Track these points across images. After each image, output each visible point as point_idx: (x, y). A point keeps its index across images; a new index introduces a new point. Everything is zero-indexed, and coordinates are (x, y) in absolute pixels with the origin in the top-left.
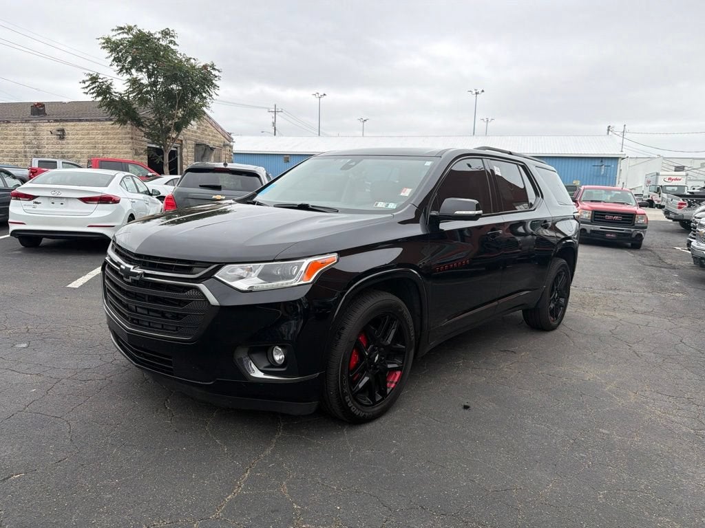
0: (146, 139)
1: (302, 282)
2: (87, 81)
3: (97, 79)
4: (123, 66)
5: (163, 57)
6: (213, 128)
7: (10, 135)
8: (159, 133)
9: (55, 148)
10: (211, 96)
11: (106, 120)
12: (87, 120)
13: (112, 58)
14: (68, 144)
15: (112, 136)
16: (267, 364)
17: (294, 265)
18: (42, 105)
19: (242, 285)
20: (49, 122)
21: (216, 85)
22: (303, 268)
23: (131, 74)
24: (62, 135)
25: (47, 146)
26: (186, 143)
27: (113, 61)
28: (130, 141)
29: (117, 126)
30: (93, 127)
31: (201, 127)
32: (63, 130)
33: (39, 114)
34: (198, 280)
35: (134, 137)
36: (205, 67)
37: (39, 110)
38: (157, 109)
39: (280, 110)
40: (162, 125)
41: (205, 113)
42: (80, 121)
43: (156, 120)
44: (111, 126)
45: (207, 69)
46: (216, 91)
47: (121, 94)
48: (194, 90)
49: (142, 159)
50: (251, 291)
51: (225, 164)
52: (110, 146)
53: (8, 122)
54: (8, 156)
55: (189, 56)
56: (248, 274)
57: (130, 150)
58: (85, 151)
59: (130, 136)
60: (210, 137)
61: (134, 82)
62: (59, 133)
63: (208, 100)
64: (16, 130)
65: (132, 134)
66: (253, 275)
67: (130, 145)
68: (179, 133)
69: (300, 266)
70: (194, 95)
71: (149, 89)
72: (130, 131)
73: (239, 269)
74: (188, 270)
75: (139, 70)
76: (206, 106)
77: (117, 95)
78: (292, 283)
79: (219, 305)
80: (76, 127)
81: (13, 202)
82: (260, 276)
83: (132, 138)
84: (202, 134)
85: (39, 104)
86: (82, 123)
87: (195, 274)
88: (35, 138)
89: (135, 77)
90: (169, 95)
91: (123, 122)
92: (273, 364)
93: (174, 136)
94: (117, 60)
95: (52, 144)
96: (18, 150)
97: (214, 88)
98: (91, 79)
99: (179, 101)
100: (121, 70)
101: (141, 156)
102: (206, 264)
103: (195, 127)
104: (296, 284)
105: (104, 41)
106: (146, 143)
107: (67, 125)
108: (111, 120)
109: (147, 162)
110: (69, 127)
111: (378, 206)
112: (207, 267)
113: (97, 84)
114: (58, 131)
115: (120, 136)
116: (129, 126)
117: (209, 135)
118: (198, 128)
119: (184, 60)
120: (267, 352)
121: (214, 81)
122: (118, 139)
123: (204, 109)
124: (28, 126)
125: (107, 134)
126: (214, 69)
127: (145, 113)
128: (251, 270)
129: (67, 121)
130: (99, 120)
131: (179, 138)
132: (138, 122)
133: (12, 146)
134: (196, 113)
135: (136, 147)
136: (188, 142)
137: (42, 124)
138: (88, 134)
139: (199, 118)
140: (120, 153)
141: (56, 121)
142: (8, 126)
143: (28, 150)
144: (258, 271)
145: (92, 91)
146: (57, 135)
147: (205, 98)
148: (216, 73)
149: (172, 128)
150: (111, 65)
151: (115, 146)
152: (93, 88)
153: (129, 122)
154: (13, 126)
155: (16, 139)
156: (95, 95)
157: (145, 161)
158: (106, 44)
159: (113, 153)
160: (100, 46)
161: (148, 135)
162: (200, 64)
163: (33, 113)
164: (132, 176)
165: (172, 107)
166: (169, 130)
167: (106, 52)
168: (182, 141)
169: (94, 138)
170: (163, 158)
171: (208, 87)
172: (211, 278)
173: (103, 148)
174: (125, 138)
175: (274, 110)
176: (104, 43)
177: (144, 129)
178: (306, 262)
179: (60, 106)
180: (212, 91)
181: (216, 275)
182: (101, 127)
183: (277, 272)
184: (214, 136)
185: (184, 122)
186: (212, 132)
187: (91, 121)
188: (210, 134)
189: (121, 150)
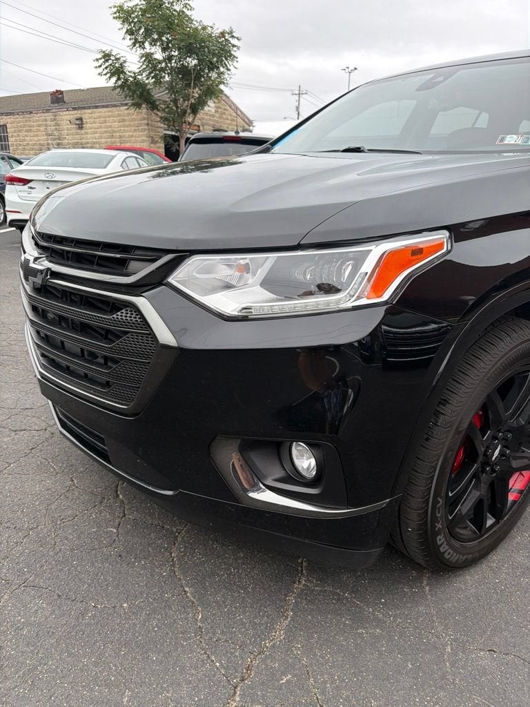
0: (162, 125)
1: (364, 301)
2: (101, 59)
3: (110, 56)
4: (136, 39)
5: (177, 26)
6: (232, 111)
7: (34, 126)
8: (175, 117)
9: (75, 139)
10: (229, 70)
11: (122, 105)
12: (103, 107)
13: (125, 30)
14: (87, 134)
15: (128, 123)
16: (280, 473)
17: (344, 259)
18: (61, 92)
19: (227, 303)
20: (68, 110)
21: (234, 56)
22: (368, 266)
23: (144, 48)
24: (80, 124)
25: (67, 137)
26: (204, 129)
27: (126, 33)
28: (146, 127)
29: (132, 111)
30: (110, 114)
31: (219, 110)
32: (81, 119)
33: (58, 103)
34: (136, 288)
35: (150, 122)
36: (223, 34)
37: (58, 98)
38: (171, 88)
39: (304, 92)
40: (177, 107)
41: (222, 91)
42: (97, 107)
43: (171, 101)
44: (126, 112)
45: (224, 36)
46: (235, 64)
47: (134, 73)
48: (211, 63)
49: (159, 147)
50: (244, 319)
51: (237, 132)
52: (127, 134)
53: (31, 113)
54: (33, 149)
55: (205, 24)
56: (241, 278)
57: (146, 138)
58: (103, 140)
59: (146, 122)
60: (229, 122)
61: (148, 57)
62: (78, 122)
63: (226, 76)
64: (39, 121)
65: (148, 120)
66: (250, 281)
67: (146, 132)
68: (195, 115)
69: (360, 259)
70: (211, 69)
71: (163, 65)
72: (146, 116)
73: (220, 266)
74: (119, 266)
75: (154, 42)
76: (224, 83)
77: (131, 74)
78: (338, 302)
79: (177, 345)
80: (93, 115)
81: (8, 187)
82: (267, 284)
83: (148, 124)
84: (220, 117)
85: (57, 91)
86: (99, 110)
87: (128, 275)
88: (56, 129)
89: (148, 51)
90: (184, 72)
91: (138, 106)
92: (294, 476)
93: (190, 120)
94: (130, 32)
95: (73, 135)
96: (42, 142)
97: (233, 60)
98: (104, 57)
99: (195, 77)
100: (134, 44)
101: (158, 145)
102: (152, 253)
103: (213, 110)
104: (349, 305)
105: (115, 10)
106: (163, 130)
107: (85, 113)
108: (126, 104)
109: (164, 150)
110: (87, 115)
111: (506, 142)
112: (153, 261)
113: (110, 62)
114: (77, 119)
115: (136, 122)
116: (144, 109)
117: (228, 119)
118: (216, 111)
119: (200, 28)
120: (280, 451)
121: (232, 52)
122: (134, 126)
123: (222, 87)
124: (49, 116)
125: (124, 121)
126: (233, 37)
127: (160, 95)
128: (246, 268)
129: (84, 108)
130: (115, 106)
131: (196, 123)
132: (153, 106)
133: (36, 138)
134: (212, 92)
135: (152, 134)
136: (206, 127)
137: (61, 113)
138: (105, 122)
139: (217, 98)
140: (136, 141)
141: (74, 109)
142: (30, 118)
143: (50, 142)
144: (262, 273)
145: (105, 71)
146: (76, 124)
147: (222, 73)
148: (234, 41)
149: (189, 111)
150: (124, 39)
151: (131, 134)
152: (106, 68)
153: (144, 106)
154: (36, 117)
155: (38, 130)
156: (108, 75)
157: (162, 151)
158: (118, 14)
159: (130, 142)
160: (112, 16)
161: (164, 120)
162: (216, 32)
163: (53, 102)
164: (136, 158)
165: (189, 85)
166: (184, 112)
167: (118, 24)
168: (199, 126)
169: (111, 127)
170: (179, 145)
171: (226, 59)
172: (160, 284)
173: (120, 137)
174: (141, 125)
175: (297, 92)
176: (115, 13)
177: (159, 114)
178: (377, 250)
179: (79, 93)
180: (230, 64)
181: (171, 280)
182: (117, 113)
183: (305, 274)
184: (232, 120)
185: (201, 103)
186: (231, 115)
187: (107, 106)
188: (229, 117)
189: (137, 139)
